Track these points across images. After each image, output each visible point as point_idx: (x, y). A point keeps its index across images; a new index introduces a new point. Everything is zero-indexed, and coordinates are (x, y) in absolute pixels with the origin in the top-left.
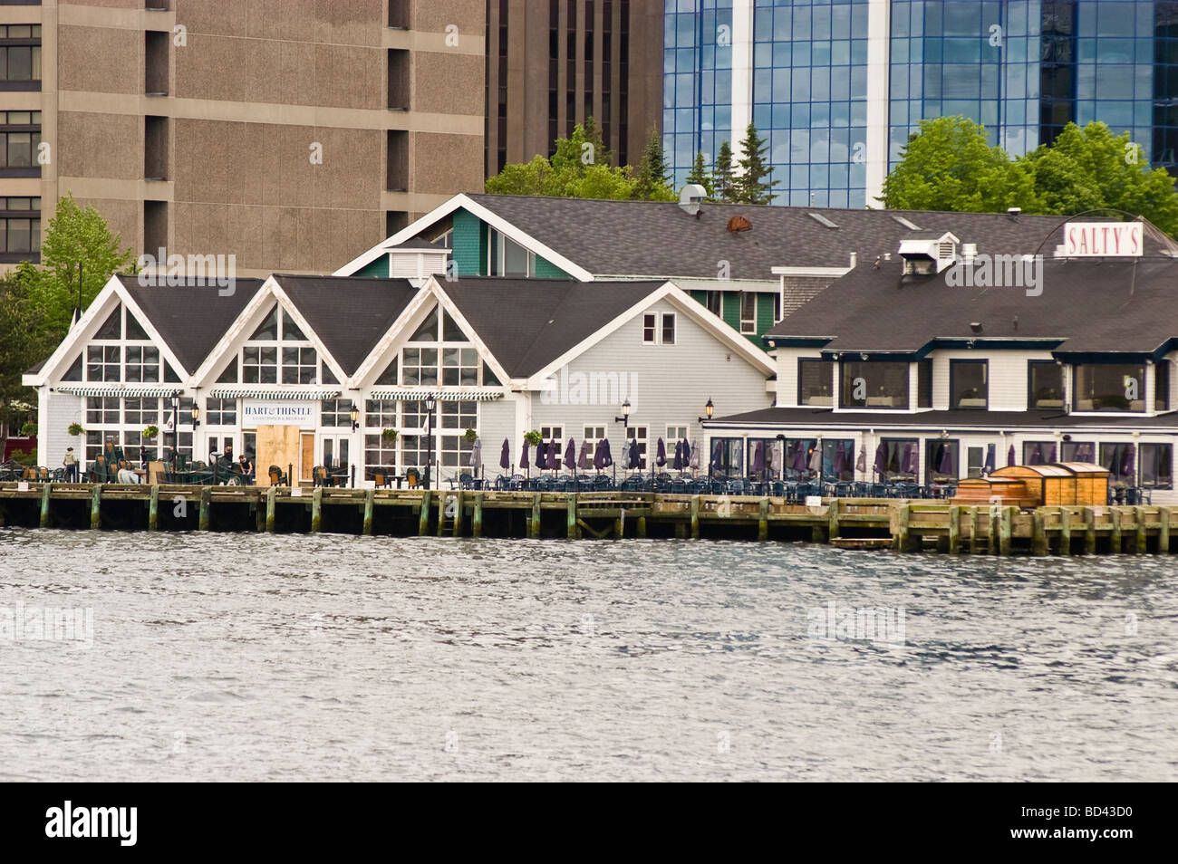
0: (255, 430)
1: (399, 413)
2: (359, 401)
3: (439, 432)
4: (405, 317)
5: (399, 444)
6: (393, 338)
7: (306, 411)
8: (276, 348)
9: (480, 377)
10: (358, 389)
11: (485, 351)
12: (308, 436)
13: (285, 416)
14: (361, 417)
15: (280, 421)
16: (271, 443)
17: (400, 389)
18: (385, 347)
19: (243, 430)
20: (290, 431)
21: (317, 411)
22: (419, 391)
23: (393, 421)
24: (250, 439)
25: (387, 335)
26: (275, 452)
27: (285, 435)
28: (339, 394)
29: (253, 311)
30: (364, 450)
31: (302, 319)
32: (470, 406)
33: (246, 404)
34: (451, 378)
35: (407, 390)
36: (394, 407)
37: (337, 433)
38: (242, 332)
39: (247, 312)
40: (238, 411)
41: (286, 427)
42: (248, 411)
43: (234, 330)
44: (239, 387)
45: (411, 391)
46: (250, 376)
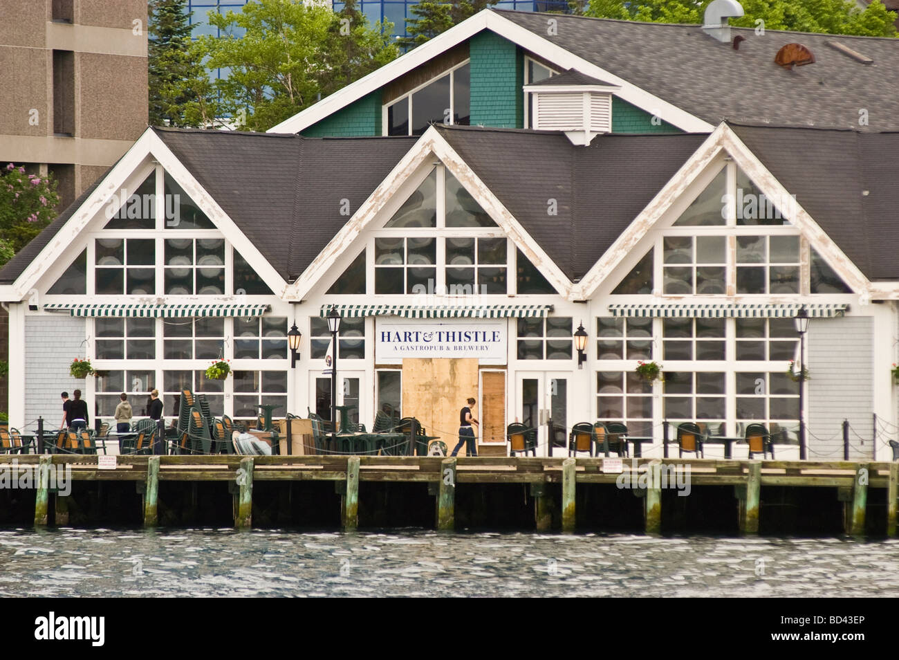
0: (400, 367)
1: (658, 337)
2: (585, 319)
3: (730, 366)
4: (675, 187)
5: (658, 386)
6: (652, 221)
7: (489, 336)
8: (434, 240)
9: (805, 280)
10: (585, 302)
11: (822, 240)
12: (494, 375)
13: (451, 344)
14: (590, 344)
15: (444, 352)
16: (427, 386)
17: (656, 300)
18: (639, 236)
19: (376, 366)
20: (462, 368)
21: (509, 335)
22: (694, 303)
23: (647, 350)
24: (388, 379)
25: (641, 217)
26: (435, 400)
27: (453, 373)
28: (551, 309)
29: (400, 182)
30: (595, 395)
31: (488, 193)
32: (784, 326)
33: (382, 327)
34: (750, 281)
35: (674, 302)
36: (648, 328)
37: (545, 370)
38: (379, 214)
39: (389, 185)
40: (368, 338)
41: (454, 362)
42: (386, 337)
43: (366, 212)
44: (370, 299)
45: (681, 303)
46: (389, 282)
